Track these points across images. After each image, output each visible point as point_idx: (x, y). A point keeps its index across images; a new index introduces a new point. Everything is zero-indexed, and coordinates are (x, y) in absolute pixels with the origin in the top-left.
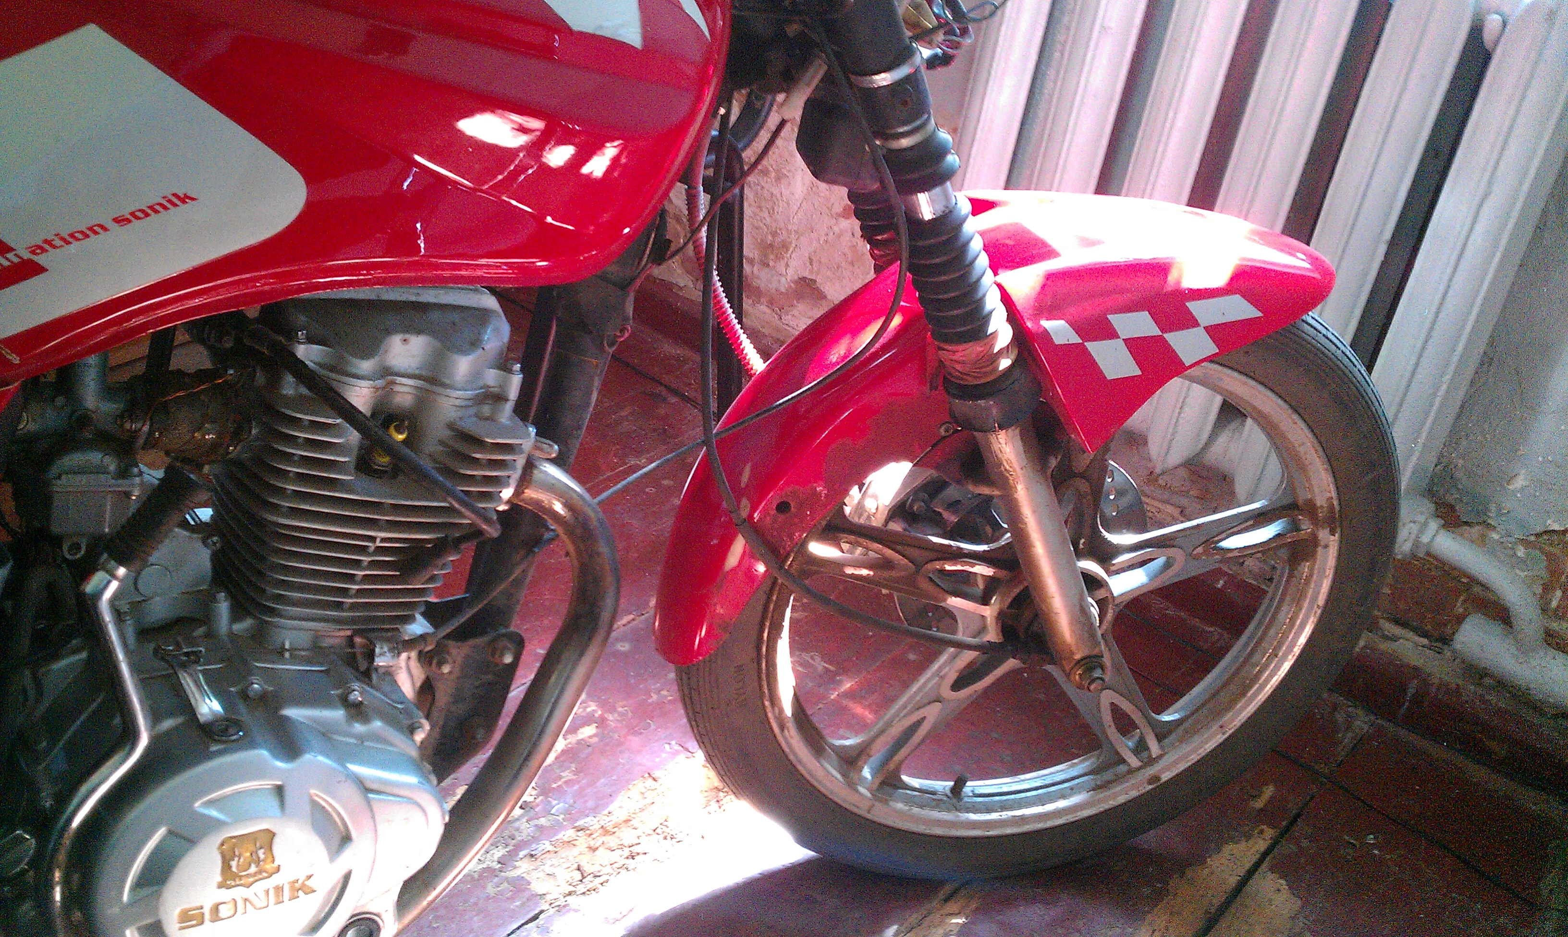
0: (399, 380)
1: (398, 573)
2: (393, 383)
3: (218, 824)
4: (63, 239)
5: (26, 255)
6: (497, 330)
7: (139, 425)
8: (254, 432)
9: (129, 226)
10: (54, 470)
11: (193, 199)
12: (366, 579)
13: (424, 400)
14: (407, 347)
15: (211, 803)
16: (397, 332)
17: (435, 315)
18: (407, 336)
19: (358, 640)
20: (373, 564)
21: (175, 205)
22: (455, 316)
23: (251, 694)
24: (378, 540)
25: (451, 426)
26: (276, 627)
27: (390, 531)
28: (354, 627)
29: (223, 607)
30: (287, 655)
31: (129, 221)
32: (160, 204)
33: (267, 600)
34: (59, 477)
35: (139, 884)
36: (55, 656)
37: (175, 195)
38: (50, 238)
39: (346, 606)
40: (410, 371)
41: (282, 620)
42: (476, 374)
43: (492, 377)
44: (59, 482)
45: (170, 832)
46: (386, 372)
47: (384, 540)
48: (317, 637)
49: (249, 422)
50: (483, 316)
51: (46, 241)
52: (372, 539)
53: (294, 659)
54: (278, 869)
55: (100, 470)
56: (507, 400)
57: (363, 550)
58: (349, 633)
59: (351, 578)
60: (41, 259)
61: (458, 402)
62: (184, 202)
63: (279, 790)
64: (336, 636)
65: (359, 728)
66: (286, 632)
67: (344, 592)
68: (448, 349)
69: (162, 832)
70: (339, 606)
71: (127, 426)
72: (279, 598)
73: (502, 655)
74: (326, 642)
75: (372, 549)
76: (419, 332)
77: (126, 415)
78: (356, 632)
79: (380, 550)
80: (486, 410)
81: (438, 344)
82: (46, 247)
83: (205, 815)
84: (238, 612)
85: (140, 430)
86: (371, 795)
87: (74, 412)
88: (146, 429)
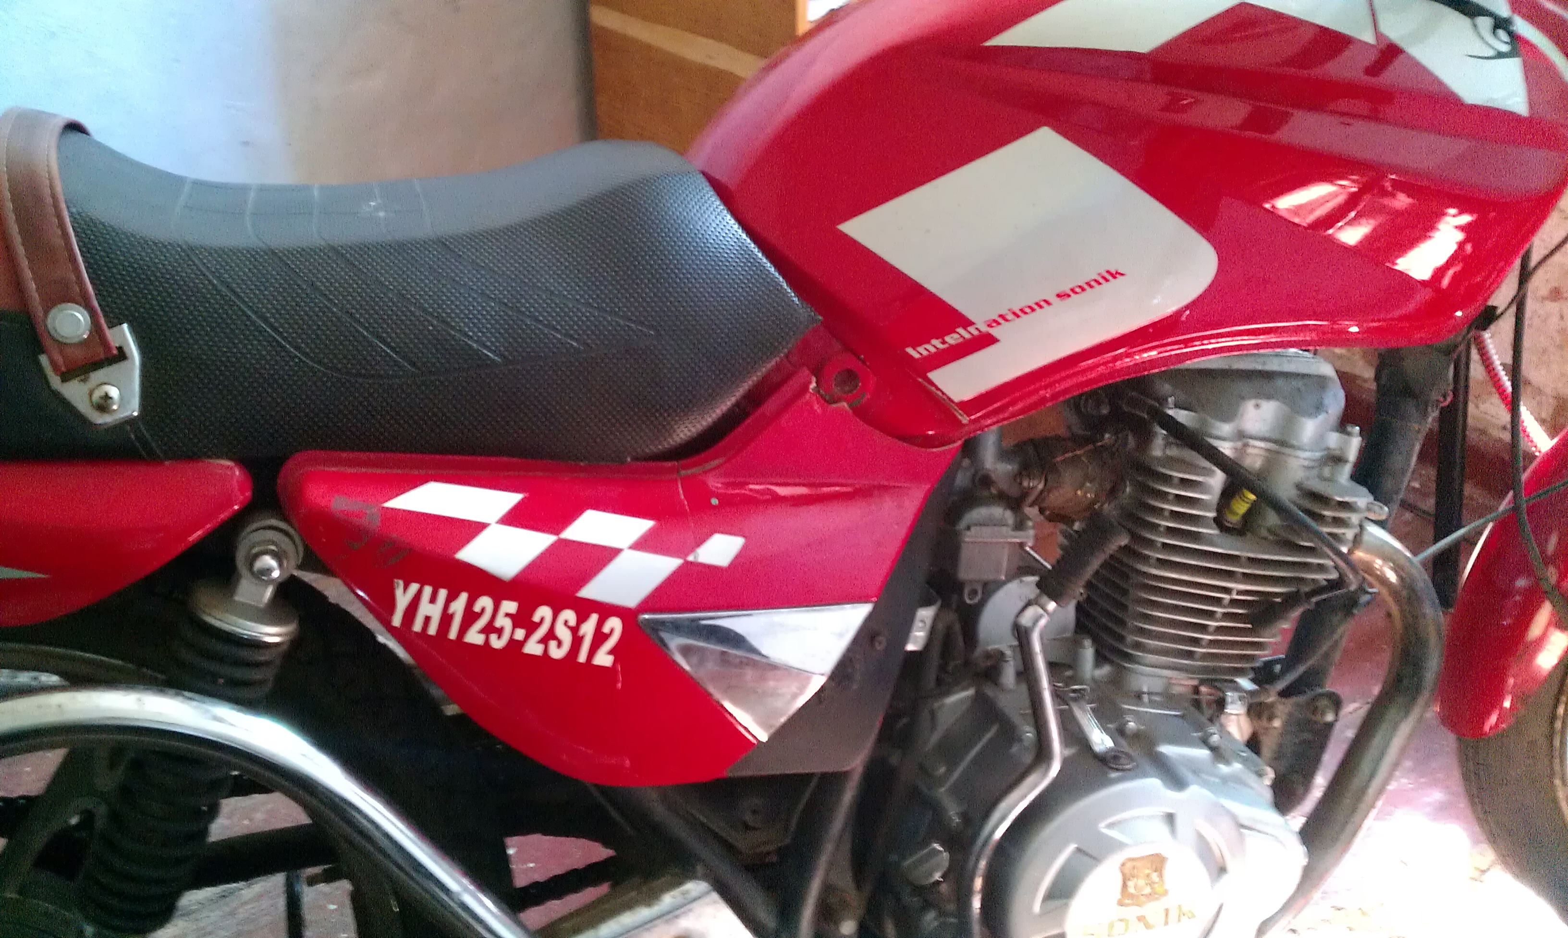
0: (1252, 442)
1: (1249, 626)
2: (1246, 445)
3: (1121, 846)
4: (1015, 314)
5: (984, 329)
6: (1335, 395)
7: (1036, 482)
8: (1128, 490)
9: (1070, 299)
10: (962, 525)
11: (1122, 274)
12: (1219, 630)
13: (1273, 460)
14: (1258, 411)
15: (1110, 826)
16: (1250, 398)
17: (1280, 382)
18: (1259, 401)
19: (1203, 689)
20: (1227, 616)
21: (1107, 280)
22: (1299, 383)
23: (1128, 732)
24: (1234, 592)
25: (1299, 486)
26: (1136, 673)
27: (1246, 583)
28: (1201, 676)
29: (1088, 652)
30: (1146, 698)
31: (1069, 296)
32: (1096, 281)
33: (1128, 647)
34: (968, 528)
35: (1050, 896)
36: (948, 693)
37: (1108, 272)
38: (1003, 312)
39: (1197, 656)
40: (1261, 435)
41: (1140, 666)
42: (1320, 437)
43: (1334, 439)
44: (968, 533)
45: (1079, 850)
46: (1241, 435)
47: (1239, 593)
48: (1169, 685)
49: (1123, 480)
50: (1321, 381)
51: (1001, 316)
52: (1227, 590)
53: (1153, 704)
54: (1166, 892)
55: (1002, 523)
56: (1346, 461)
57: (1218, 601)
58: (1195, 683)
59: (1203, 628)
60: (995, 332)
61: (1306, 463)
62: (1115, 277)
63: (1170, 818)
64: (1183, 683)
65: (1223, 768)
66: (1142, 678)
67: (1196, 642)
68: (1298, 413)
69: (1072, 847)
70: (1190, 655)
71: (1025, 484)
72: (1138, 646)
73: (1323, 714)
74: (1177, 690)
75: (1226, 602)
76: (1269, 397)
77: (1024, 473)
78: (1203, 682)
79: (1234, 603)
80: (1327, 471)
81: (1286, 408)
82: (1000, 320)
83: (1107, 836)
84: (1100, 658)
85: (1036, 487)
86: (1242, 830)
87: (976, 472)
88: (1041, 486)
